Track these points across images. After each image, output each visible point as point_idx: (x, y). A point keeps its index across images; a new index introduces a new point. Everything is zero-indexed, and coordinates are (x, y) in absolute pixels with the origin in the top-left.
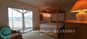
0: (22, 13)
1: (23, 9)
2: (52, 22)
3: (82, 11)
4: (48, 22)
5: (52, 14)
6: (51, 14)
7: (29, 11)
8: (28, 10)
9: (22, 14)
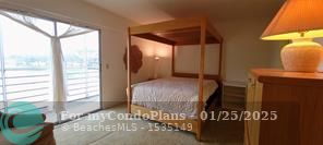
0: (53, 35)
1: (55, 20)
2: (175, 75)
3: (302, 35)
4: (160, 77)
5: (176, 47)
6: (171, 47)
7: (83, 30)
8: (80, 26)
9: (49, 39)
